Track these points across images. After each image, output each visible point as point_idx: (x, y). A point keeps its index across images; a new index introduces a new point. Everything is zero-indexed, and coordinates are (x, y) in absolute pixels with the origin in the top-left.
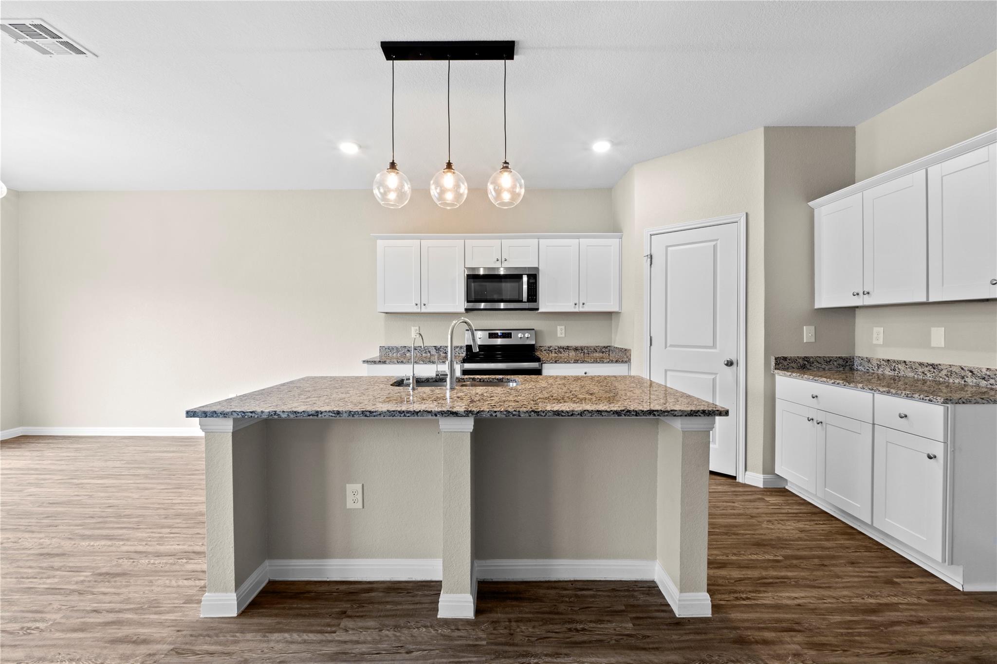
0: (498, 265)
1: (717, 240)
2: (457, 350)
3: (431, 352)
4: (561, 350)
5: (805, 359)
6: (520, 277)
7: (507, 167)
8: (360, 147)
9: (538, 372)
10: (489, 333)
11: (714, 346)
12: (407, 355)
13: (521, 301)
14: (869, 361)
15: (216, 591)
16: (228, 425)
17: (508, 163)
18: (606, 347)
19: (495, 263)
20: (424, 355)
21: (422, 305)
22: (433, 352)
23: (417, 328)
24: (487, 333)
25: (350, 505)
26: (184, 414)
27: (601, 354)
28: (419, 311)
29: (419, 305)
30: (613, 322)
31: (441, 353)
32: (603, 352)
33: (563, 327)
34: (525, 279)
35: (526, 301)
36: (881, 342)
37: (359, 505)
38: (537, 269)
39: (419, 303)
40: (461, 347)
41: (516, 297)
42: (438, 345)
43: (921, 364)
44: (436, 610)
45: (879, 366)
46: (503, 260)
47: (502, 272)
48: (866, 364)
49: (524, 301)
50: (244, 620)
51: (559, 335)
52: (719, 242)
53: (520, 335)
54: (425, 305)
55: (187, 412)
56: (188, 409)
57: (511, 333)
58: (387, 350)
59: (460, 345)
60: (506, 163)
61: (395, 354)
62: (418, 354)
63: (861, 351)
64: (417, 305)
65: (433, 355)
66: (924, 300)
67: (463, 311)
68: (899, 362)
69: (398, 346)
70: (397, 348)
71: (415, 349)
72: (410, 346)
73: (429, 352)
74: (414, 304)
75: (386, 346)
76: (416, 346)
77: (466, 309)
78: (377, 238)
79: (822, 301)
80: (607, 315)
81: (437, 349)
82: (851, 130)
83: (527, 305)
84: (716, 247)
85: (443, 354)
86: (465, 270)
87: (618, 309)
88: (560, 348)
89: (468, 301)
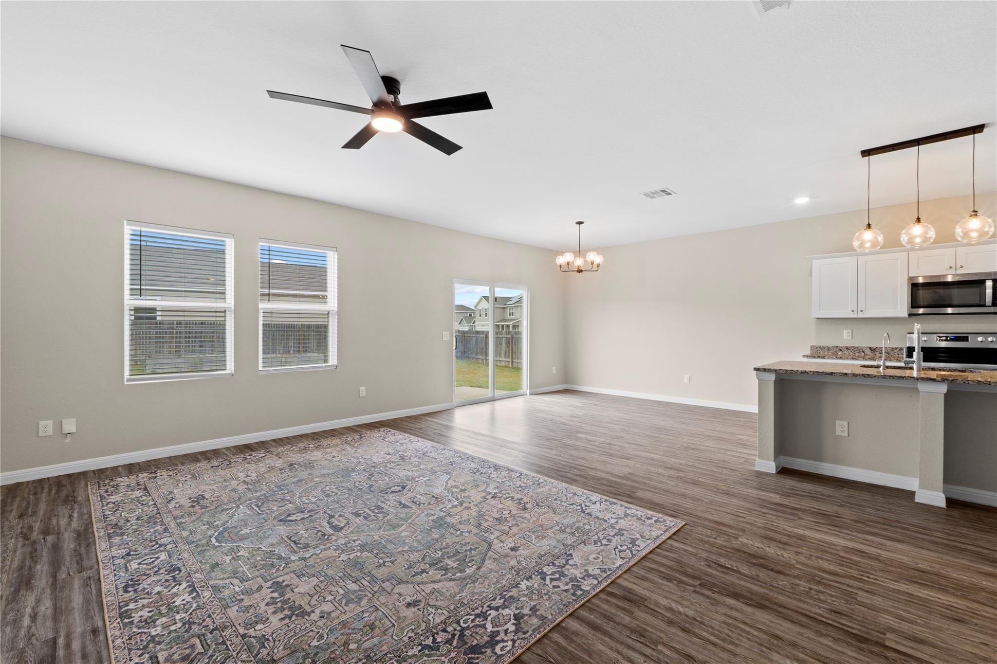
2: (896, 351)
3: (866, 352)
6: (981, 283)
7: (976, 215)
8: (811, 197)
12: (839, 353)
13: (984, 306)
15: (763, 459)
16: (772, 377)
17: (976, 211)
19: (947, 270)
20: (857, 354)
21: (859, 311)
22: (868, 352)
23: (850, 331)
25: (838, 433)
26: (753, 369)
28: (855, 316)
29: (856, 312)
31: (877, 353)
34: (989, 284)
35: (990, 304)
37: (846, 434)
39: (855, 309)
40: (901, 349)
41: (977, 302)
42: (874, 346)
44: (914, 499)
46: (958, 266)
47: (950, 279)
49: (987, 305)
50: (779, 476)
53: (980, 339)
54: (862, 311)
55: (755, 368)
56: (755, 367)
57: (968, 337)
58: (818, 349)
59: (900, 346)
60: (974, 211)
61: (826, 353)
62: (851, 353)
64: (853, 311)
65: (867, 355)
67: (906, 315)
69: (829, 346)
70: (828, 348)
71: (847, 348)
72: (842, 346)
73: (864, 352)
74: (850, 311)
75: (817, 345)
76: (848, 346)
77: (909, 314)
78: (812, 259)
81: (872, 350)
83: (991, 309)
85: (879, 354)
86: (909, 279)
89: (913, 307)
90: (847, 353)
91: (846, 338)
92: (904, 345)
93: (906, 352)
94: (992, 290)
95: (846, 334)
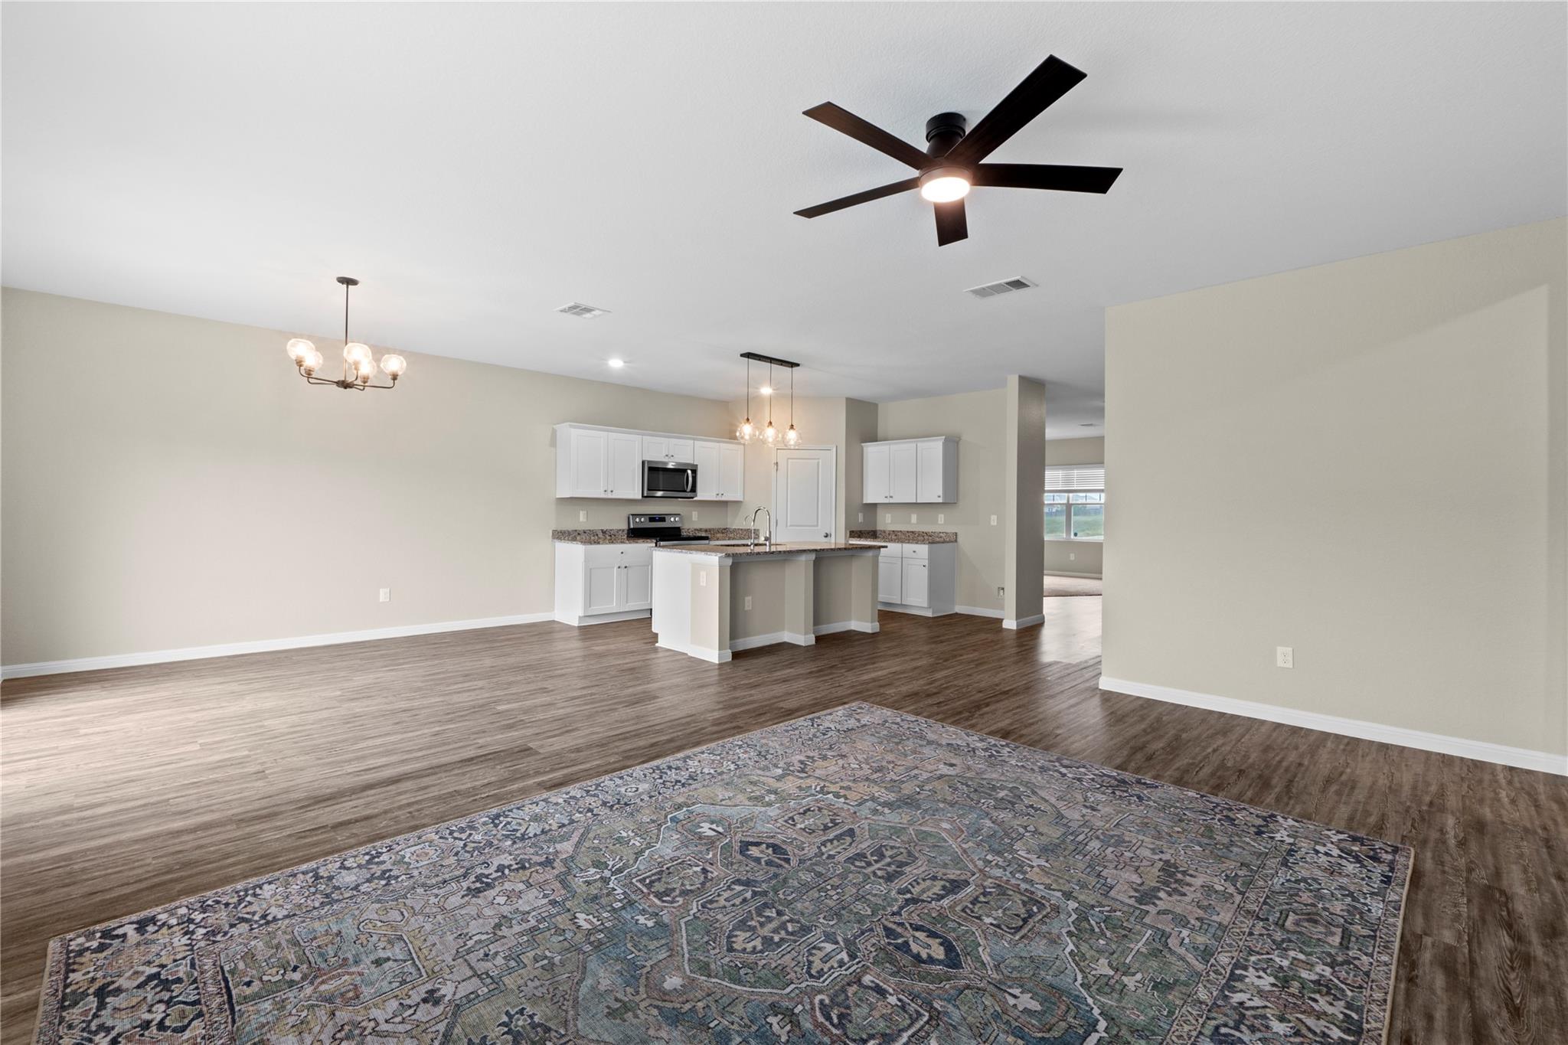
0: (665, 460)
1: (819, 459)
2: (620, 532)
4: (696, 532)
5: (860, 531)
6: (685, 471)
8: (626, 363)
10: (650, 518)
11: (817, 526)
12: (578, 538)
13: (685, 491)
14: (884, 532)
18: (724, 529)
19: (664, 458)
20: (592, 538)
21: (609, 491)
22: (601, 535)
23: (585, 512)
24: (648, 517)
25: (747, 608)
27: (721, 535)
29: (606, 492)
30: (728, 508)
32: (722, 533)
33: (696, 513)
34: (689, 472)
35: (689, 491)
36: (890, 522)
38: (697, 466)
39: (607, 490)
40: (623, 531)
42: (605, 528)
43: (908, 531)
45: (889, 534)
46: (670, 456)
47: (670, 466)
48: (883, 534)
49: (687, 491)
51: (694, 519)
53: (672, 519)
54: (611, 492)
57: (666, 518)
58: (560, 533)
61: (567, 538)
63: (880, 527)
66: (915, 502)
69: (570, 529)
73: (597, 534)
74: (602, 490)
75: (559, 529)
76: (586, 528)
77: (643, 496)
78: (571, 426)
79: (869, 499)
80: (725, 503)
81: (604, 532)
82: (875, 406)
83: (689, 495)
84: (818, 463)
85: (608, 536)
86: (643, 462)
87: (741, 500)
88: (696, 530)
89: (649, 490)
91: (582, 520)
92: (625, 527)
93: (628, 534)
94: (690, 479)
95: (582, 516)
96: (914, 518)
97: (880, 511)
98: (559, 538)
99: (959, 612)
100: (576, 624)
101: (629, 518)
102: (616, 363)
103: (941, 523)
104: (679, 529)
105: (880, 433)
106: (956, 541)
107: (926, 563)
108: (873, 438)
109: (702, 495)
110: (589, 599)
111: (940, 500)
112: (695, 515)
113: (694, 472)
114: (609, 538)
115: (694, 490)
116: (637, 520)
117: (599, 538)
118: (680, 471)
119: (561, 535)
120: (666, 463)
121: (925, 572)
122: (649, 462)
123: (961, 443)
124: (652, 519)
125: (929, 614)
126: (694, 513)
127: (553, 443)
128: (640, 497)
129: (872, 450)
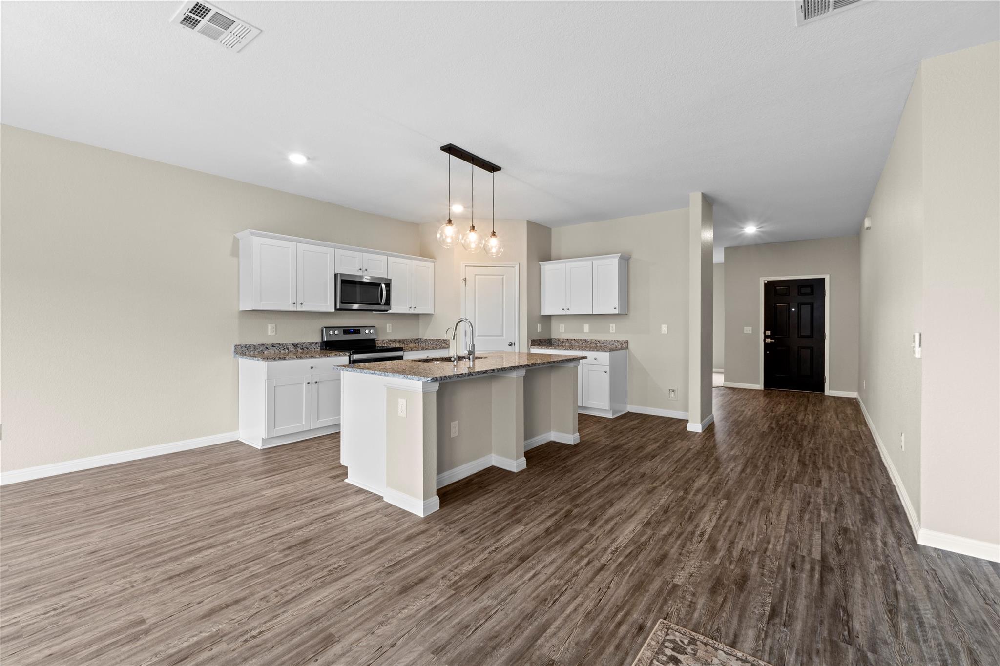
0: (360, 273)
1: (503, 275)
2: (313, 345)
4: (391, 342)
6: (379, 284)
8: (308, 158)
9: (401, 358)
10: (344, 330)
11: (503, 335)
12: (265, 352)
13: (379, 304)
14: (559, 340)
18: (417, 339)
19: (358, 271)
20: (282, 352)
21: (299, 304)
22: (291, 348)
23: (274, 325)
24: (342, 329)
27: (414, 345)
28: (295, 309)
29: (296, 305)
30: (420, 321)
31: (299, 349)
32: (415, 343)
33: (391, 325)
34: (383, 286)
35: (384, 304)
36: (563, 331)
38: (390, 280)
39: (296, 302)
40: (316, 343)
41: (378, 301)
42: (296, 342)
43: (581, 340)
45: (563, 342)
46: (364, 269)
47: (366, 279)
48: (557, 342)
49: (382, 304)
51: (388, 331)
52: (505, 276)
53: (367, 332)
54: (301, 304)
57: (360, 330)
58: (244, 349)
61: (252, 353)
62: (277, 351)
63: (554, 336)
64: (293, 304)
65: (291, 351)
66: (591, 313)
68: (572, 340)
69: (255, 344)
70: (254, 346)
71: (273, 346)
72: (268, 343)
73: (288, 349)
74: (290, 302)
75: (243, 343)
76: (274, 343)
77: (336, 309)
78: (252, 234)
79: (546, 311)
80: (417, 316)
81: (295, 345)
82: (550, 229)
83: (383, 308)
84: (503, 278)
85: (300, 350)
86: (336, 275)
87: (432, 312)
88: (390, 341)
89: (342, 302)
90: (273, 352)
91: (270, 333)
92: (319, 340)
93: (321, 347)
94: (384, 293)
95: (270, 330)
96: (586, 328)
97: (554, 323)
98: (243, 354)
99: (630, 411)
100: (259, 446)
101: (322, 331)
102: (298, 159)
103: (613, 332)
104: (373, 340)
105: (554, 252)
106: (627, 348)
107: (607, 369)
108: (548, 258)
109: (395, 308)
110: (273, 419)
111: (616, 312)
112: (389, 327)
113: (388, 286)
114: (301, 351)
115: (388, 303)
116: (331, 333)
117: (290, 352)
118: (375, 285)
119: (244, 350)
120: (362, 277)
121: (607, 377)
122: (341, 275)
123: (631, 261)
124: (347, 331)
125: (610, 416)
126: (388, 325)
127: (235, 252)
128: (333, 310)
129: (548, 268)
